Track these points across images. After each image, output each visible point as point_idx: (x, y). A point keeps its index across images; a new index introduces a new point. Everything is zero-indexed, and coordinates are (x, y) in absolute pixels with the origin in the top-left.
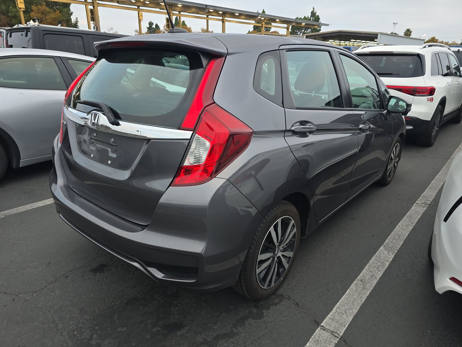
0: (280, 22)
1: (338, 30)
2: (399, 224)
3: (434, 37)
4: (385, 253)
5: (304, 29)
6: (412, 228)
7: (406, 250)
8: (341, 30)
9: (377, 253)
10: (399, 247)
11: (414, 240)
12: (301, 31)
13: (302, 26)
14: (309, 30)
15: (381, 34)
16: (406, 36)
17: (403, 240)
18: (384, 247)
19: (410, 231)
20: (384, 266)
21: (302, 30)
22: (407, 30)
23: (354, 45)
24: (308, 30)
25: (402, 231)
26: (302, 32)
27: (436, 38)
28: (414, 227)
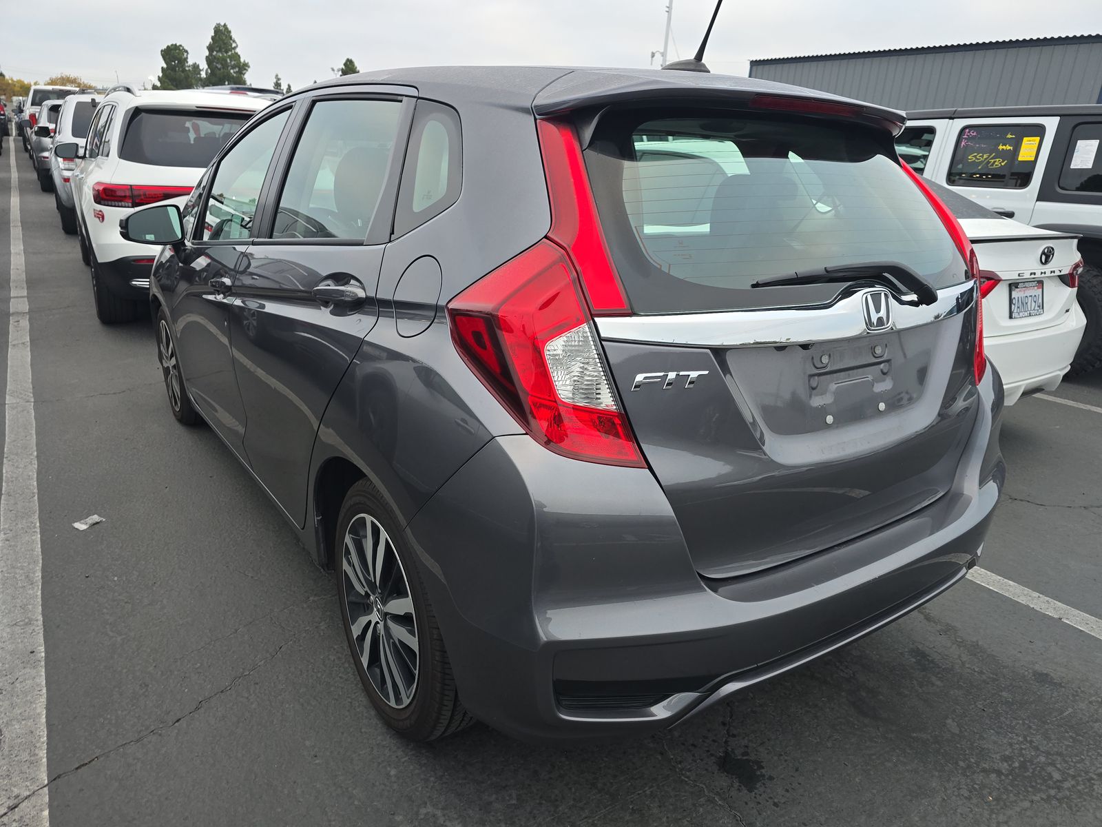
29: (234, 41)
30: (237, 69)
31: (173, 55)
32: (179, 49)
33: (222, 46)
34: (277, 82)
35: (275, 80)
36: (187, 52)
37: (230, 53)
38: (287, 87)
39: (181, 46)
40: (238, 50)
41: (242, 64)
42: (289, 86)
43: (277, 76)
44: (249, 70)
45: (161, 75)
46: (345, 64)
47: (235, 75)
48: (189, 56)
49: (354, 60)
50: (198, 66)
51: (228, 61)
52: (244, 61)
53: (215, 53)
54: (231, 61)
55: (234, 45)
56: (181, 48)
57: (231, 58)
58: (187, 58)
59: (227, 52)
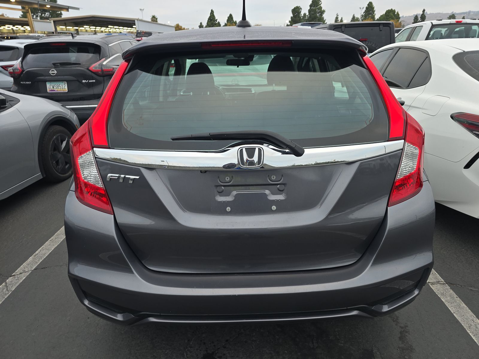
0: (15, 3)
1: (91, 15)
3: (178, 24)
5: (40, 13)
8: (94, 15)
12: (36, 15)
13: (45, 8)
14: (47, 13)
15: (138, 20)
16: (153, 22)
21: (38, 13)
22: (153, 16)
23: (110, 31)
24: (45, 14)
26: (39, 16)
27: (180, 25)
29: (321, 1)
30: (320, 14)
31: (296, 11)
32: (299, 8)
33: (316, 4)
34: (337, 17)
35: (336, 16)
36: (301, 9)
37: (318, 7)
38: (341, 18)
39: (299, 6)
40: (322, 5)
41: (322, 11)
42: (342, 18)
43: (337, 14)
44: (325, 13)
45: (290, 20)
46: (368, 5)
47: (319, 16)
48: (302, 10)
49: (372, 2)
50: (306, 14)
51: (317, 10)
52: (324, 10)
53: (312, 8)
54: (318, 10)
55: (320, 3)
56: (299, 7)
57: (318, 9)
58: (301, 11)
59: (317, 6)
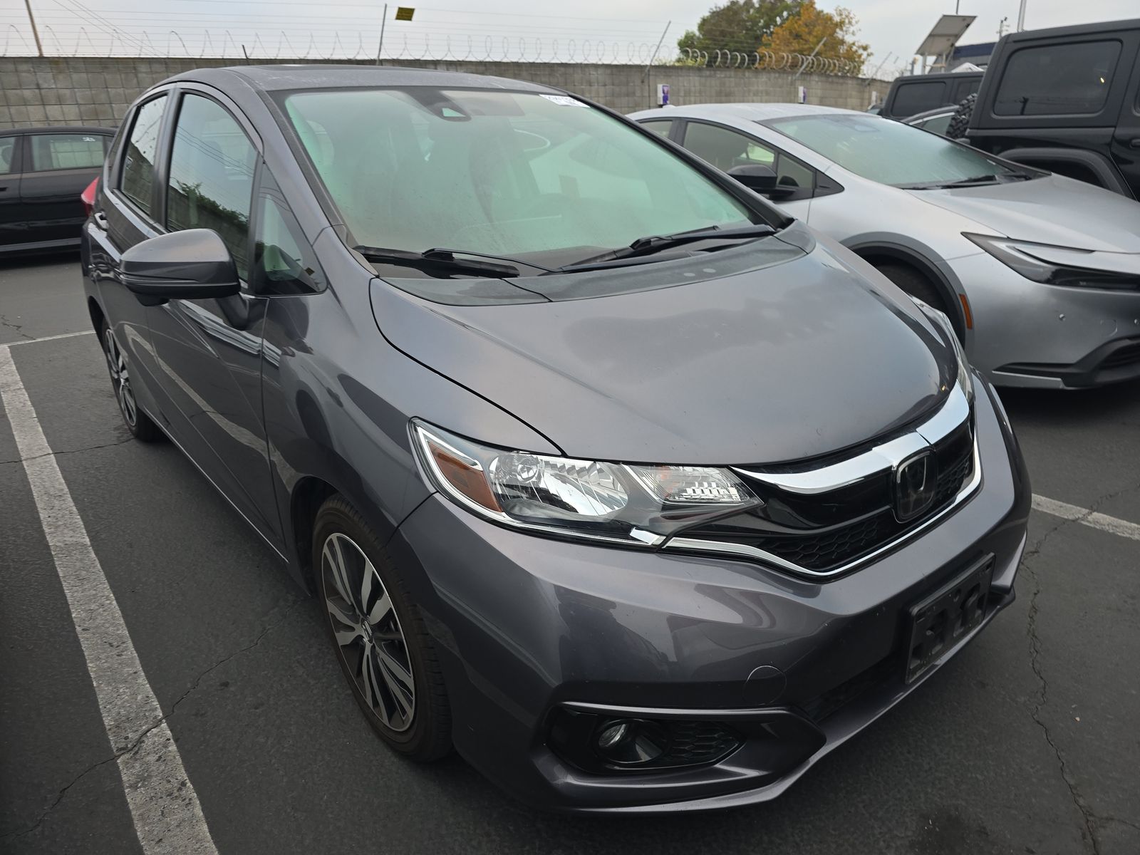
2: (114, 602)
4: (71, 539)
6: (73, 616)
7: (37, 566)
9: (84, 531)
10: (57, 563)
11: (40, 593)
17: (64, 577)
18: (84, 545)
19: (71, 607)
20: (49, 525)
25: (88, 593)
28: (72, 621)
